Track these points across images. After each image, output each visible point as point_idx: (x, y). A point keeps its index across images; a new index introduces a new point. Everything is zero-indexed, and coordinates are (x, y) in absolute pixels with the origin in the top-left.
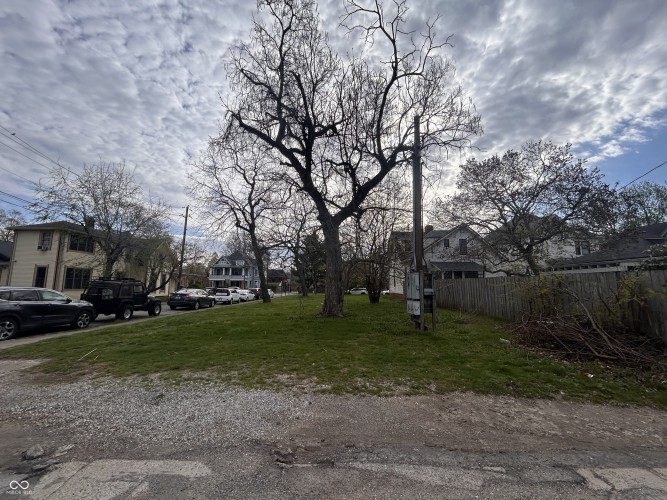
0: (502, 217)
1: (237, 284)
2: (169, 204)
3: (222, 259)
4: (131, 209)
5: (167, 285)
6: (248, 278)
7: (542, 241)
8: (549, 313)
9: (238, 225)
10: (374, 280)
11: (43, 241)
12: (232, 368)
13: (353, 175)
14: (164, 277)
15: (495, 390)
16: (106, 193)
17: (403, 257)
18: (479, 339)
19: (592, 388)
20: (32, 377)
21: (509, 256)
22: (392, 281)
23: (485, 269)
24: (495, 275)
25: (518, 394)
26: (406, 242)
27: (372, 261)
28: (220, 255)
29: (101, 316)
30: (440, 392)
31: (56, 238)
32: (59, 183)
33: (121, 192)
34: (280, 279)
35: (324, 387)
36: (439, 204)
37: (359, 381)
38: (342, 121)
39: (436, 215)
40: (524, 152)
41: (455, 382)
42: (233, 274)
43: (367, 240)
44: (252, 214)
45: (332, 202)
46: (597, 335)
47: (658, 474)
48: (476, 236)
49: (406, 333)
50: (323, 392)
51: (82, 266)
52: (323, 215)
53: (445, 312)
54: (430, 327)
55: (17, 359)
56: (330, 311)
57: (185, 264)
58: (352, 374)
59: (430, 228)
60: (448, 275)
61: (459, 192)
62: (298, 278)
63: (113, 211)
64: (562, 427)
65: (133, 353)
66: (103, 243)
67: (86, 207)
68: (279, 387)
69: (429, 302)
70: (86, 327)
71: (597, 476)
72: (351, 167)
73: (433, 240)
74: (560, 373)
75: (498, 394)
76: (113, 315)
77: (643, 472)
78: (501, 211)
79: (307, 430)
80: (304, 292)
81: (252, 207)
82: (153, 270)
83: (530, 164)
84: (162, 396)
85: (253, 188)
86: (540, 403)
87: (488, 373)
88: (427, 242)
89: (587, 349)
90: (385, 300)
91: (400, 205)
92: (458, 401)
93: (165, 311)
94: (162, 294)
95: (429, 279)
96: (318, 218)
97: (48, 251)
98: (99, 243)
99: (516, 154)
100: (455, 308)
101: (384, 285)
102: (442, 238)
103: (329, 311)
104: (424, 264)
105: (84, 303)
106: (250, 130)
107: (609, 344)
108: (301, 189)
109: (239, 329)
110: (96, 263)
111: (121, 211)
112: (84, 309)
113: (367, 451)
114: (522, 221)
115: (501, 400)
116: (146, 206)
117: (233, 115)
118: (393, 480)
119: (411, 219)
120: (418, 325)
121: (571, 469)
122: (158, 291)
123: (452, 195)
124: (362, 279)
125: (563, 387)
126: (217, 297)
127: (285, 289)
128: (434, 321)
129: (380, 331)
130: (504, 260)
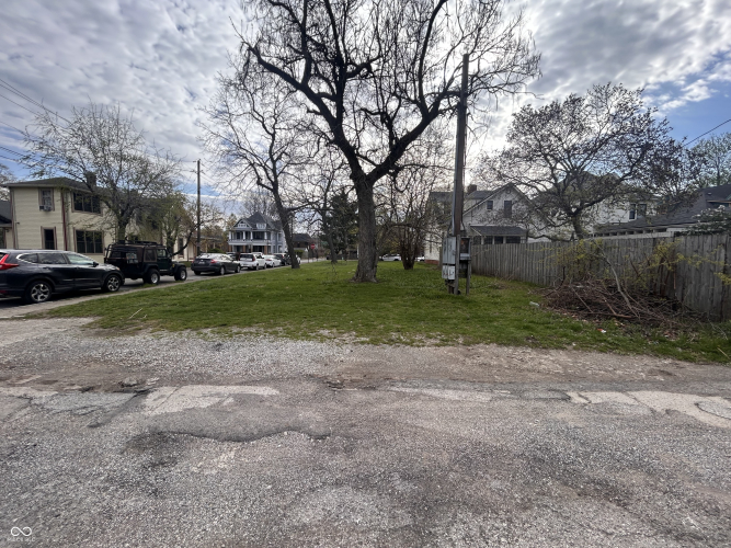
0: (553, 176)
1: (260, 249)
2: (178, 157)
3: (241, 221)
4: (135, 164)
5: (185, 250)
6: (272, 243)
7: (592, 204)
8: (582, 277)
9: (259, 183)
10: (409, 245)
11: (43, 201)
12: (276, 325)
13: (390, 127)
14: (181, 241)
15: (516, 342)
16: (104, 144)
17: (441, 220)
18: (511, 302)
19: (601, 341)
20: (93, 331)
21: (555, 220)
22: (427, 246)
23: (528, 234)
24: (537, 240)
25: (535, 346)
26: (445, 204)
27: (409, 225)
28: (238, 217)
29: (128, 281)
30: (466, 344)
31: (57, 196)
32: (49, 132)
33: (121, 142)
34: (306, 244)
35: (363, 339)
36: (485, 160)
37: (394, 335)
38: (379, 57)
39: (481, 173)
40: (589, 97)
41: (481, 337)
42: (254, 238)
43: (403, 200)
44: (274, 170)
45: (366, 158)
46: (621, 298)
47: (628, 395)
48: (522, 197)
49: (439, 297)
50: (363, 343)
51: (93, 229)
52: (356, 173)
53: (481, 278)
54: (463, 291)
55: (70, 317)
56: (364, 276)
57: (202, 227)
58: (387, 330)
59: (473, 188)
60: (488, 240)
61: (508, 146)
62: (325, 243)
63: (115, 165)
64: (565, 368)
65: (178, 312)
66: (110, 202)
67: (85, 161)
68: (322, 339)
69: (464, 267)
70: (117, 291)
71: (580, 396)
72: (388, 117)
73: (474, 202)
74: (576, 329)
75: (517, 346)
76: (140, 280)
77: (618, 394)
78: (553, 169)
79: (351, 369)
80: (333, 258)
81: (274, 162)
82: (169, 233)
83: (594, 112)
84: (220, 345)
85: (274, 139)
86: (553, 352)
87: (512, 329)
88: (468, 204)
89: (607, 310)
90: (420, 267)
91: (442, 161)
92: (481, 350)
93: (191, 277)
94: (182, 259)
95: (465, 244)
96: (351, 177)
97: (52, 212)
98: (107, 203)
99: (579, 100)
100: (491, 274)
101: (419, 250)
102: (485, 199)
103: (362, 276)
104: (462, 228)
105: (110, 267)
106: (272, 69)
107: (629, 305)
108: (331, 142)
109: (275, 292)
110: (107, 225)
111: (125, 165)
112: (112, 273)
113: (402, 381)
114: (575, 180)
115: (520, 350)
116: (153, 160)
117: (250, 49)
118: (422, 397)
119: (453, 178)
120: (452, 289)
121: (563, 392)
122: (176, 256)
123: (501, 150)
124: (396, 244)
125: (576, 340)
126: (242, 262)
127: (313, 254)
128: (468, 286)
129: (414, 295)
130: (550, 224)
